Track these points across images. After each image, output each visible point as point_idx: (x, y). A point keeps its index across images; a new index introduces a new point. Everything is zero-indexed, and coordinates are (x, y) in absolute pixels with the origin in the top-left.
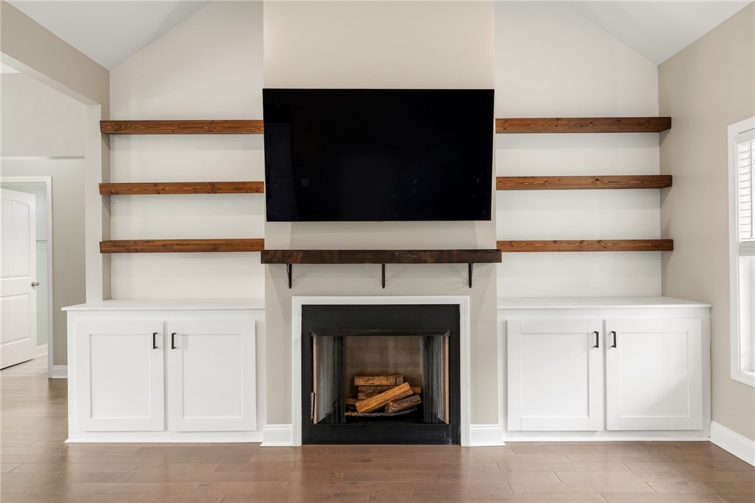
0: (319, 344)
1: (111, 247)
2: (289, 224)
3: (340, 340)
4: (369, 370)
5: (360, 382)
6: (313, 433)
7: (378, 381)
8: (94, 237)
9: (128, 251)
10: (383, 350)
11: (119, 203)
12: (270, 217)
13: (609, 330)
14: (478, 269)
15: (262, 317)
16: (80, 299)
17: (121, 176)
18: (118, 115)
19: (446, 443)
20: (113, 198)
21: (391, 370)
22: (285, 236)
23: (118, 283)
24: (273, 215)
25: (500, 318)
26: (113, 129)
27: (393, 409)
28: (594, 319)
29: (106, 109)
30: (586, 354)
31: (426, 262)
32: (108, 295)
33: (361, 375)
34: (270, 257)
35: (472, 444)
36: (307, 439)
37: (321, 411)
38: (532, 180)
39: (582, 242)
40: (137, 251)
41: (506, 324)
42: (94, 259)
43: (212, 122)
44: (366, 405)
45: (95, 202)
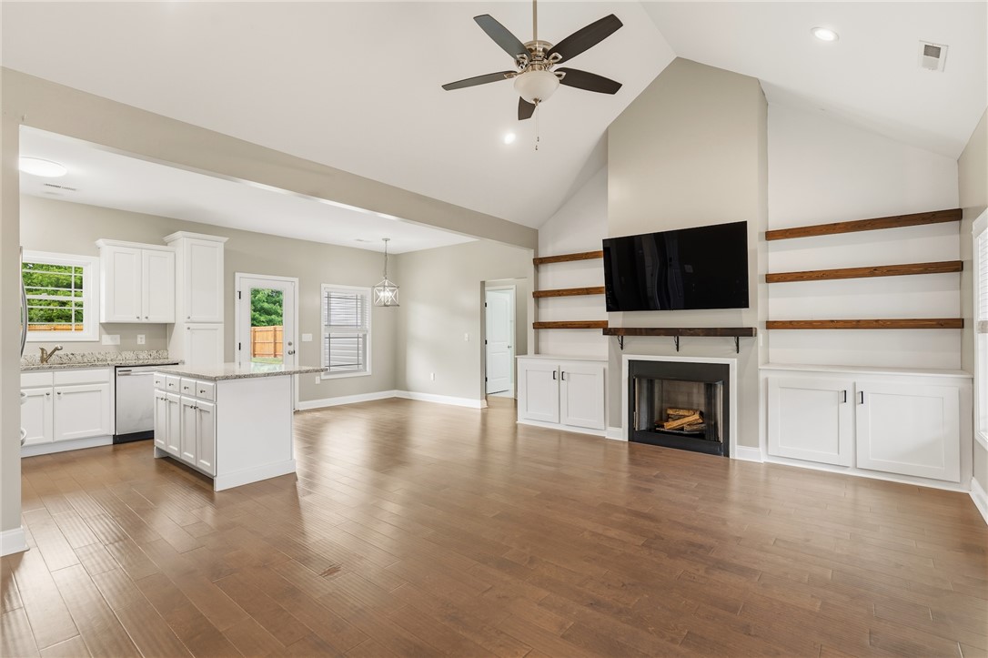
0: (640, 383)
1: (539, 326)
2: (621, 313)
3: (651, 383)
4: (680, 406)
5: (670, 412)
6: (634, 435)
7: (681, 412)
8: (531, 320)
9: (546, 328)
10: (689, 394)
11: (543, 302)
12: (609, 309)
13: (858, 390)
14: (743, 340)
15: (607, 366)
16: (525, 353)
17: (545, 287)
18: (543, 254)
19: (719, 454)
20: (540, 299)
21: (695, 407)
22: (618, 319)
23: (543, 345)
24: (612, 306)
25: (762, 376)
26: (539, 262)
27: (687, 428)
28: (845, 381)
29: (536, 252)
30: (836, 407)
31: (699, 335)
32: (537, 352)
33: (671, 408)
34: (608, 331)
35: (737, 458)
36: (631, 439)
37: (643, 424)
38: (811, 274)
39: (859, 321)
40: (550, 328)
41: (767, 380)
42: (531, 332)
43: (587, 253)
44: (670, 425)
45: (531, 301)
